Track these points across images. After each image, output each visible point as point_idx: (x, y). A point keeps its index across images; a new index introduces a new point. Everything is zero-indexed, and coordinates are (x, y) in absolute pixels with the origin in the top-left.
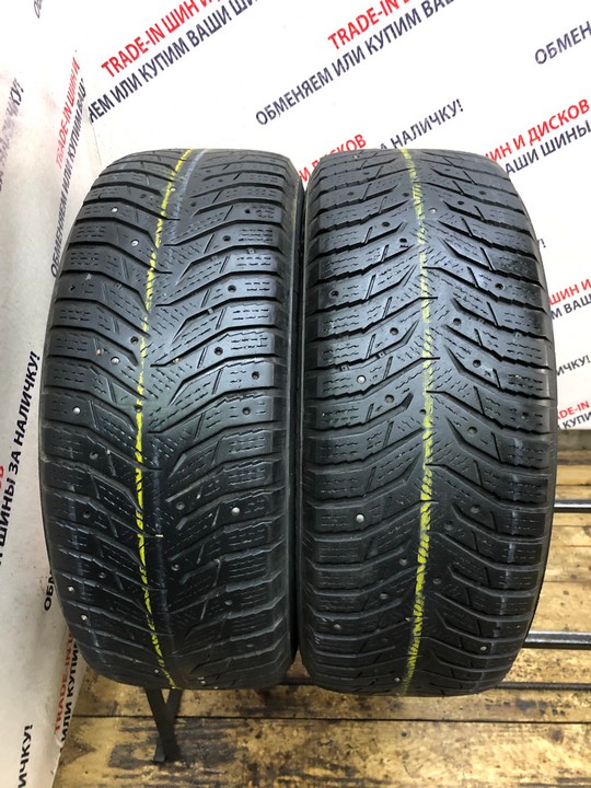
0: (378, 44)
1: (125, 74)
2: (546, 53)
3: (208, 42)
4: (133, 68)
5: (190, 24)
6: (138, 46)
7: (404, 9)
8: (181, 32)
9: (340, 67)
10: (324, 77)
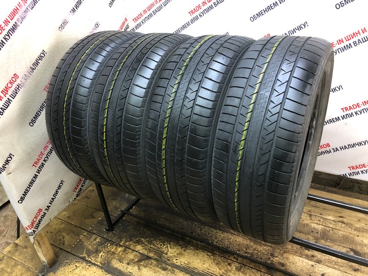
0: (202, 15)
1: (138, 22)
2: (253, 18)
3: (158, 14)
4: (140, 21)
5: (153, 9)
6: (141, 15)
7: (209, 5)
8: (151, 11)
9: (192, 21)
10: (188, 24)
